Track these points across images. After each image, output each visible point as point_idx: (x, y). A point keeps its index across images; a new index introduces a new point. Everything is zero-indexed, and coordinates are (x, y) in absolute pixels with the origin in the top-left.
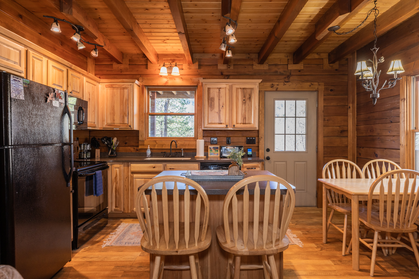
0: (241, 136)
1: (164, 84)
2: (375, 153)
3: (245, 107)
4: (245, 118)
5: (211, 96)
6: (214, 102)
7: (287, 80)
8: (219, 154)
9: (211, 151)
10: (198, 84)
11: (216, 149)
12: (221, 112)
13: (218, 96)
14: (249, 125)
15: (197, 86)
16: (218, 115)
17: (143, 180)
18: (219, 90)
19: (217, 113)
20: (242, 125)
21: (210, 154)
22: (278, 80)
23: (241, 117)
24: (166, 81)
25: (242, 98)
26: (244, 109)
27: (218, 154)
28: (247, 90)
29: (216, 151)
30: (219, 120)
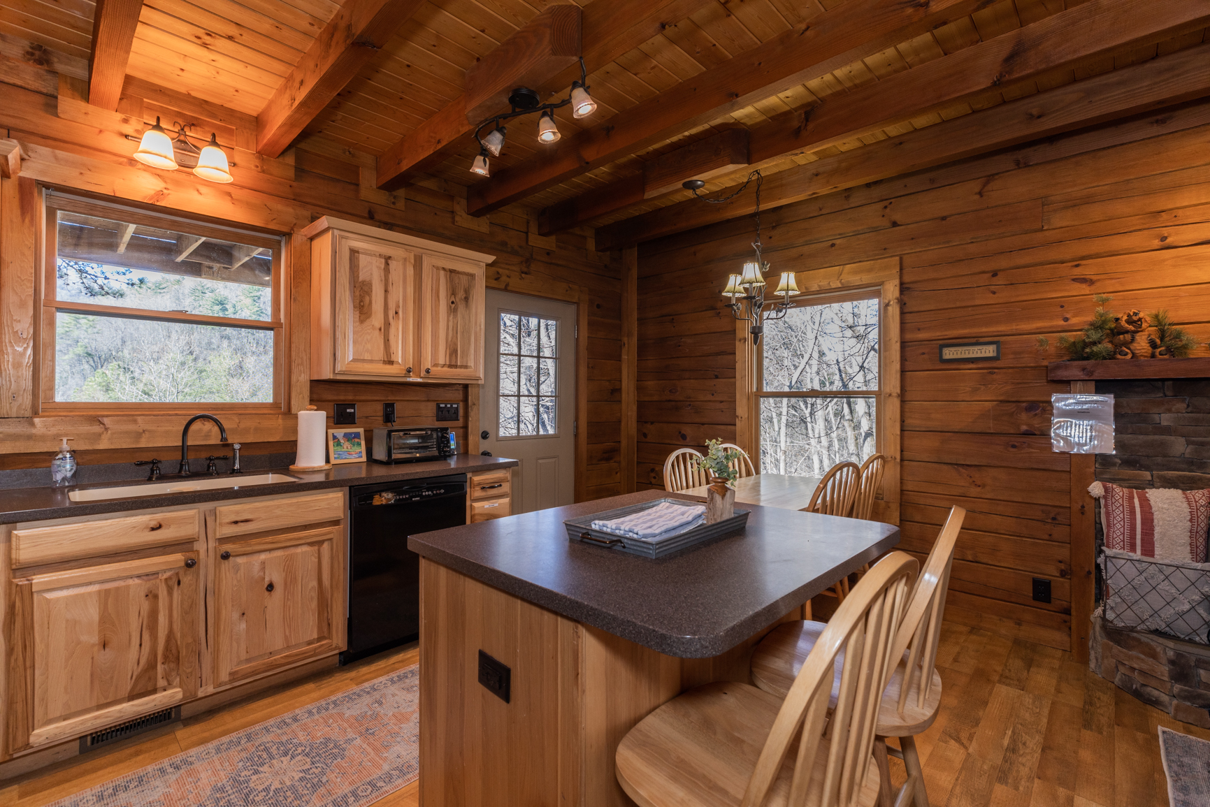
0: (423, 399)
1: (145, 197)
2: (680, 432)
3: (455, 322)
4: (453, 352)
5: (362, 276)
6: (370, 295)
7: (525, 269)
8: (364, 454)
9: (339, 444)
10: (292, 229)
11: (354, 438)
12: (392, 330)
13: (381, 280)
14: (462, 370)
15: (288, 235)
16: (383, 337)
17: (95, 588)
18: (387, 264)
19: (380, 329)
20: (446, 369)
21: (336, 456)
22: (507, 264)
23: (445, 347)
24: (159, 189)
25: (447, 295)
26: (453, 327)
27: (360, 452)
28: (461, 276)
29: (354, 445)
30: (386, 352)
